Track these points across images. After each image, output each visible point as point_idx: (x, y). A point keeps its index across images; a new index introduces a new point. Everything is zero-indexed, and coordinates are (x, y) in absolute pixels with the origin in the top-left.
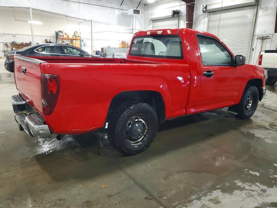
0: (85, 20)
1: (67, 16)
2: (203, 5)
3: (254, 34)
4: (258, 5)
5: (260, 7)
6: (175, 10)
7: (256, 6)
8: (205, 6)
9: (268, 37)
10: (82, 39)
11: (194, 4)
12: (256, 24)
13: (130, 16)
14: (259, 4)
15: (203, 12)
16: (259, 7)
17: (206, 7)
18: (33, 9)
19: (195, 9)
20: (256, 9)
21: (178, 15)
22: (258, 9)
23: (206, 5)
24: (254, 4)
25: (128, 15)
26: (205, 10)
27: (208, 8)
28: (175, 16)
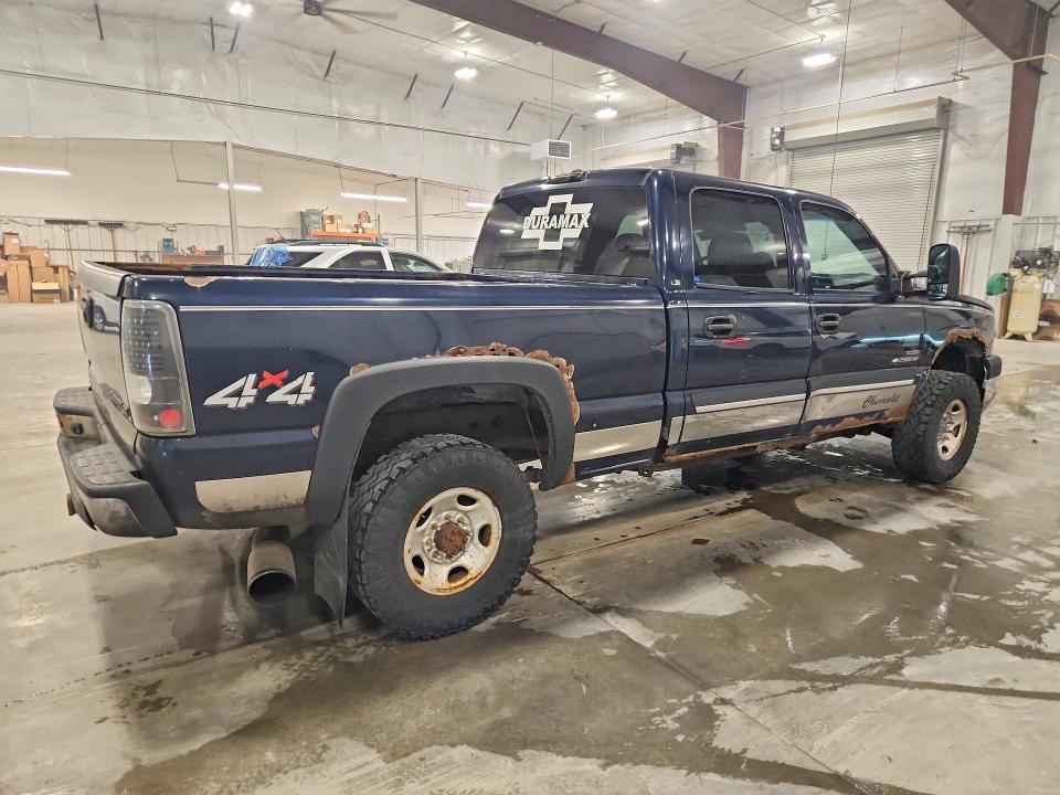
0: (395, 176)
1: (337, 166)
2: (772, 130)
3: (939, 218)
4: (946, 129)
5: (955, 133)
6: (681, 142)
7: (942, 132)
8: (778, 130)
9: (983, 229)
10: (384, 237)
11: (742, 125)
12: (942, 187)
13: (539, 162)
14: (951, 124)
15: (774, 148)
16: (950, 134)
17: (781, 135)
18: (235, 146)
19: (746, 139)
20: (941, 141)
21: (693, 158)
22: (949, 141)
23: (782, 129)
24: (935, 125)
25: (532, 158)
26: (777, 142)
27: (790, 137)
28: (682, 161)
